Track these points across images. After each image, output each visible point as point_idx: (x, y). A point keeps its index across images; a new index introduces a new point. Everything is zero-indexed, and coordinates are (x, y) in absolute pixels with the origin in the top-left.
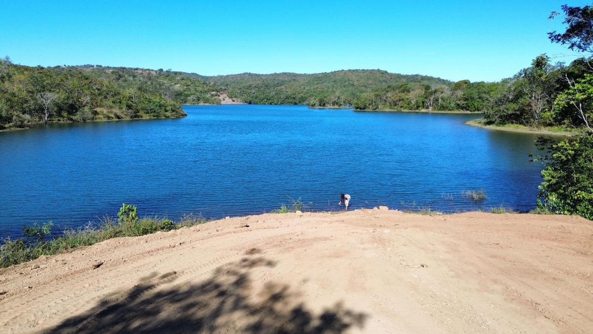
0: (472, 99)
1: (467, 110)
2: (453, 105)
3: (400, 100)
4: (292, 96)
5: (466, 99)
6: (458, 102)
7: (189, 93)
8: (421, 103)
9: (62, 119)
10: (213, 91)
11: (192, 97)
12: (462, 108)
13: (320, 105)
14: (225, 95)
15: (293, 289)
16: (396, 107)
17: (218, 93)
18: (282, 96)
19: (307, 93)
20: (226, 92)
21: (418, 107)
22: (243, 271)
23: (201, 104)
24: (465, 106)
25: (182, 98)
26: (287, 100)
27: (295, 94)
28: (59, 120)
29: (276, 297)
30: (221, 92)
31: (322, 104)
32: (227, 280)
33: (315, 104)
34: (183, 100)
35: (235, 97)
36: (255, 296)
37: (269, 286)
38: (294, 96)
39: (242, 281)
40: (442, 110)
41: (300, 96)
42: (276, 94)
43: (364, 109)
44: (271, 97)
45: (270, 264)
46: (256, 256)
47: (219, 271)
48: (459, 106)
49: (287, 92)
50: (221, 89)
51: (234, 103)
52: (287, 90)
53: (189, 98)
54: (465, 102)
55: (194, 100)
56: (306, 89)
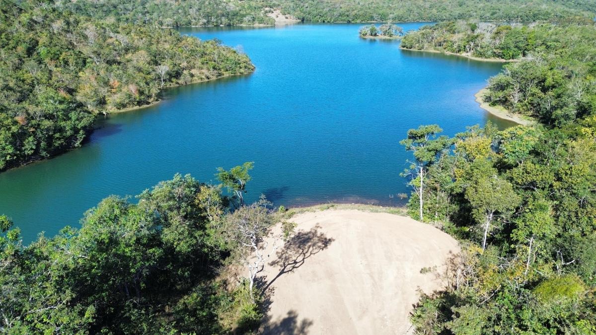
0: (508, 48)
1: (503, 58)
2: (489, 53)
3: (444, 41)
4: (346, 13)
5: (502, 49)
6: (495, 50)
7: (245, 13)
8: (463, 47)
9: (172, 84)
10: (266, 7)
11: (247, 17)
12: (498, 56)
13: (371, 35)
14: (278, 11)
15: (325, 234)
16: (440, 48)
17: (272, 9)
18: (335, 13)
19: (361, 9)
20: (280, 8)
21: (459, 51)
22: (316, 229)
23: (257, 25)
24: (501, 54)
25: (238, 18)
26: (340, 17)
27: (348, 11)
28: (170, 85)
29: (322, 235)
30: (275, 8)
31: (373, 34)
32: (313, 231)
33: (366, 34)
34: (239, 21)
35: (289, 13)
36: (319, 234)
37: (321, 233)
38: (348, 13)
39: (316, 231)
40: (480, 57)
41: (353, 13)
42: (330, 10)
43: (410, 48)
44: (324, 13)
45: (321, 228)
46: (318, 225)
47: (311, 229)
48: (495, 55)
49: (341, 8)
50: (274, 5)
51: (286, 20)
52: (341, 6)
53: (245, 18)
54: (501, 51)
55: (249, 21)
56: (361, 4)
